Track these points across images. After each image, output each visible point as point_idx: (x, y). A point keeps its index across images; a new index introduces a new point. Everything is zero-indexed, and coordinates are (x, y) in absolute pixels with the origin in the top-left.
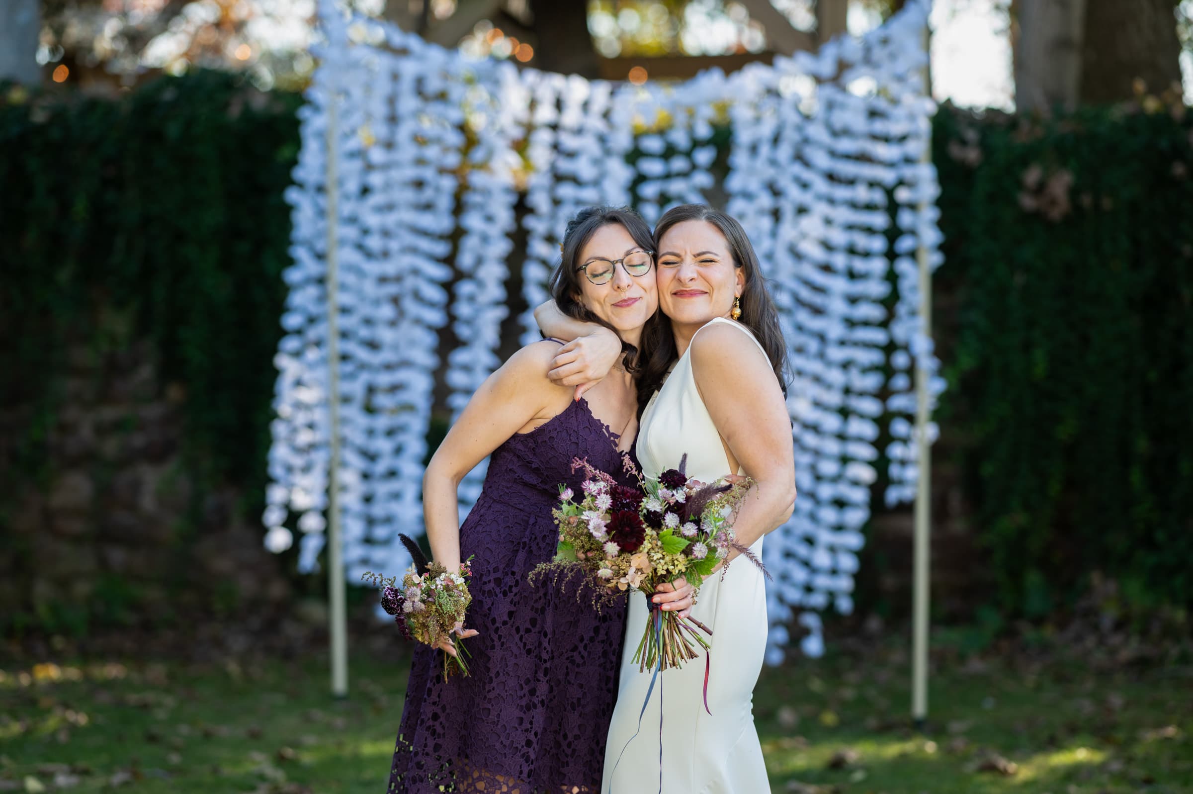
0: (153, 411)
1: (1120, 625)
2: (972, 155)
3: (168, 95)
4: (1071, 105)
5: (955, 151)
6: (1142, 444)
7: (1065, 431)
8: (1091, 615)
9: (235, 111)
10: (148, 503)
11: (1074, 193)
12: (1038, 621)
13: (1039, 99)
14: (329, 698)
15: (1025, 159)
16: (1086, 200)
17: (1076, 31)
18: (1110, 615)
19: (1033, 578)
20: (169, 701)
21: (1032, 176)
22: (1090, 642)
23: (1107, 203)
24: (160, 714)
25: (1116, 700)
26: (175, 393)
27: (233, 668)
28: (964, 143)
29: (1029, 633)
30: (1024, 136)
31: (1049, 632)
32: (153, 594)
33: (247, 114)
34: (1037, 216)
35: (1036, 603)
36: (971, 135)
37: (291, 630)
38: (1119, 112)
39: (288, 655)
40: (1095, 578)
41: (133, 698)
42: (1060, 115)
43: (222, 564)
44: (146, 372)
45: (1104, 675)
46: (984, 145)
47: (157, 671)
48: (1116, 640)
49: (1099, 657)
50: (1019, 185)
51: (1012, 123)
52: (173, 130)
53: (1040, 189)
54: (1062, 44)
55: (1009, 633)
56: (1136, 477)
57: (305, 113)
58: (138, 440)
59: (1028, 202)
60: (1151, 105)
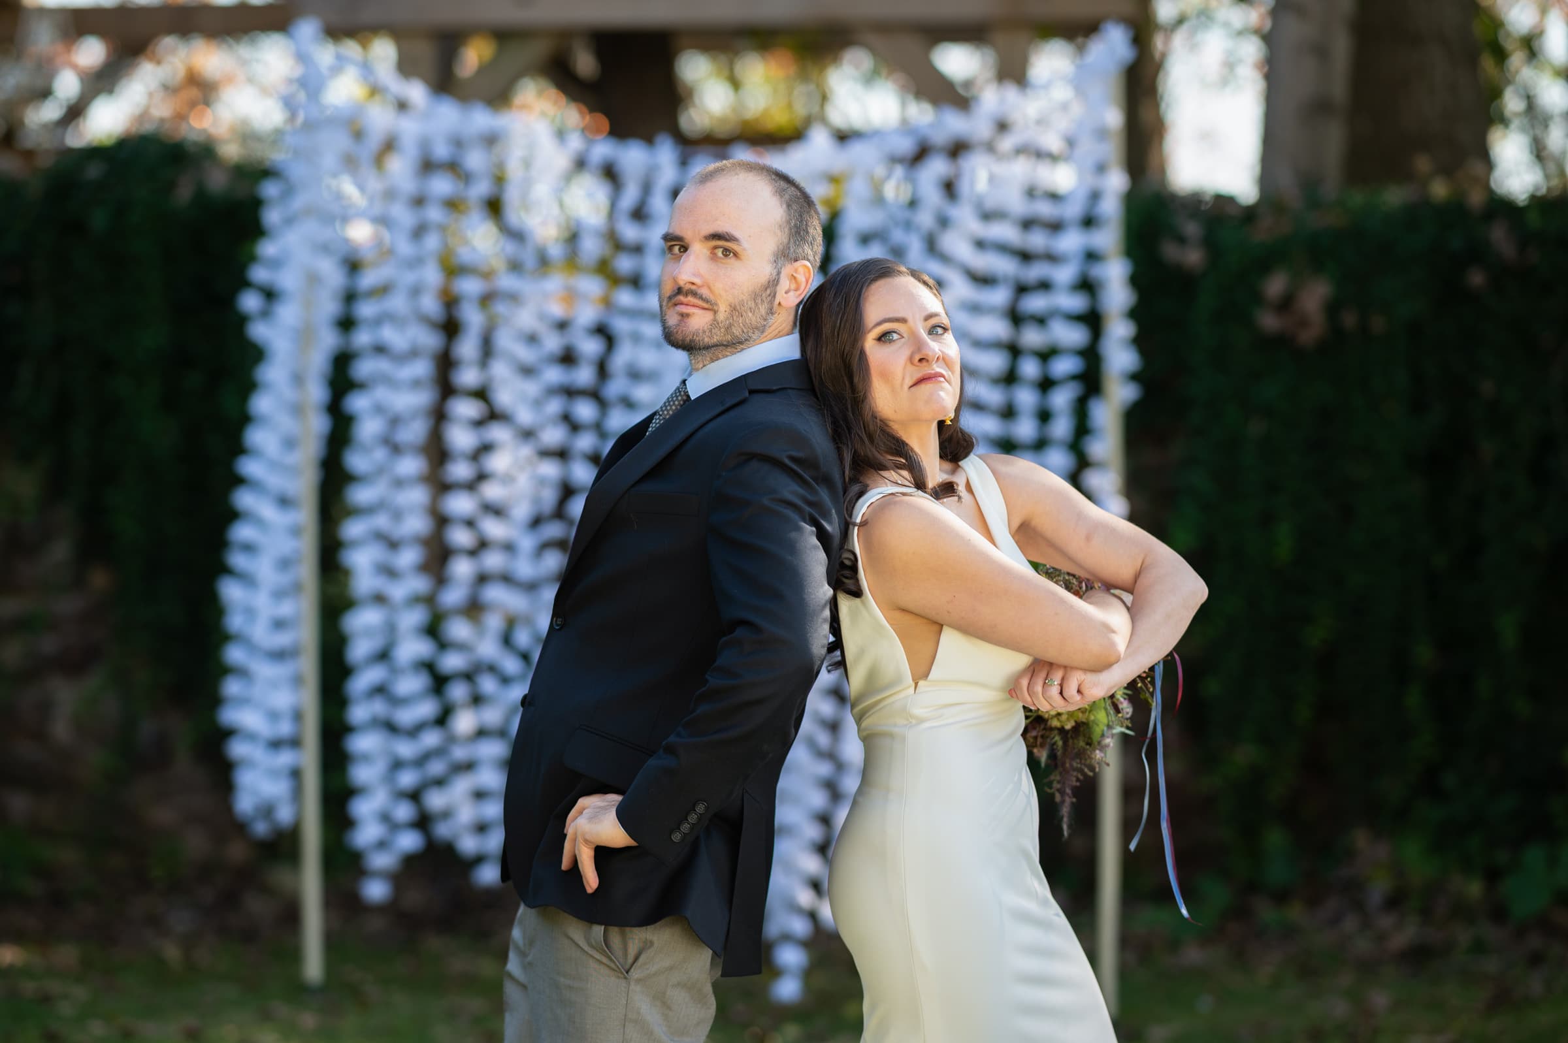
0: (68, 605)
1: (1394, 902)
2: (1193, 257)
3: (93, 171)
4: (1331, 188)
5: (1170, 252)
6: (1424, 654)
7: (1317, 635)
8: (1353, 890)
9: (184, 193)
10: (61, 730)
11: (1333, 309)
12: (1281, 897)
13: (1286, 181)
14: (299, 991)
15: (1266, 261)
16: (1350, 320)
17: (1339, 88)
18: (1379, 888)
19: (1275, 839)
20: (80, 993)
21: (1275, 285)
22: (1350, 923)
23: (1378, 324)
24: (66, 1009)
25: (1380, 999)
26: (99, 579)
27: (172, 952)
28: (1182, 240)
29: (1266, 913)
30: (1264, 233)
31: (1296, 912)
32: (67, 856)
33: (201, 196)
34: (1280, 342)
35: (1278, 872)
36: (1192, 229)
37: (257, 906)
38: (1394, 197)
39: (249, 936)
40: (1361, 839)
41: (29, 987)
42: (1313, 200)
43: (163, 815)
44: (60, 551)
45: (1368, 969)
46: (1210, 243)
47: (67, 954)
48: (1386, 921)
49: (1363, 945)
50: (1257, 298)
51: (1249, 214)
52: (99, 220)
53: (1286, 304)
54: (1319, 108)
55: (1240, 912)
56: (1414, 699)
57: (270, 190)
58: (49, 644)
59: (1269, 321)
60: (1439, 190)
